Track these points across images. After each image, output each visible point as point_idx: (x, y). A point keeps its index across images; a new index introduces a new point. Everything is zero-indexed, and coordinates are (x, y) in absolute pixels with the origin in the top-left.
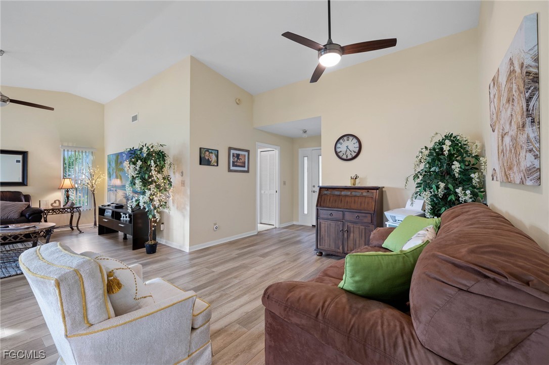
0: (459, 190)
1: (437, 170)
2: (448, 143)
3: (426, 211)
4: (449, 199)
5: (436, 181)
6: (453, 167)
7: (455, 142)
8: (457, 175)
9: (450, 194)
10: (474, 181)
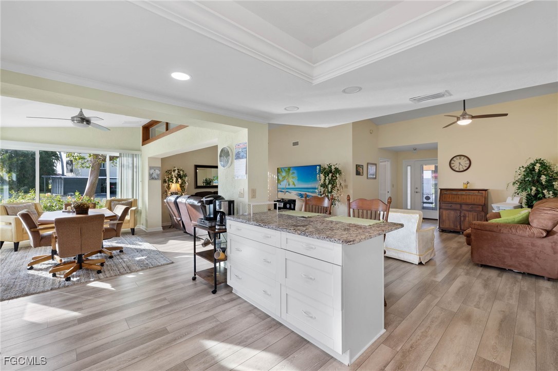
0: (545, 192)
1: (530, 179)
2: (538, 165)
3: (523, 203)
4: (538, 196)
5: (530, 186)
6: (541, 178)
7: (543, 164)
8: (544, 183)
9: (539, 194)
10: (555, 186)
